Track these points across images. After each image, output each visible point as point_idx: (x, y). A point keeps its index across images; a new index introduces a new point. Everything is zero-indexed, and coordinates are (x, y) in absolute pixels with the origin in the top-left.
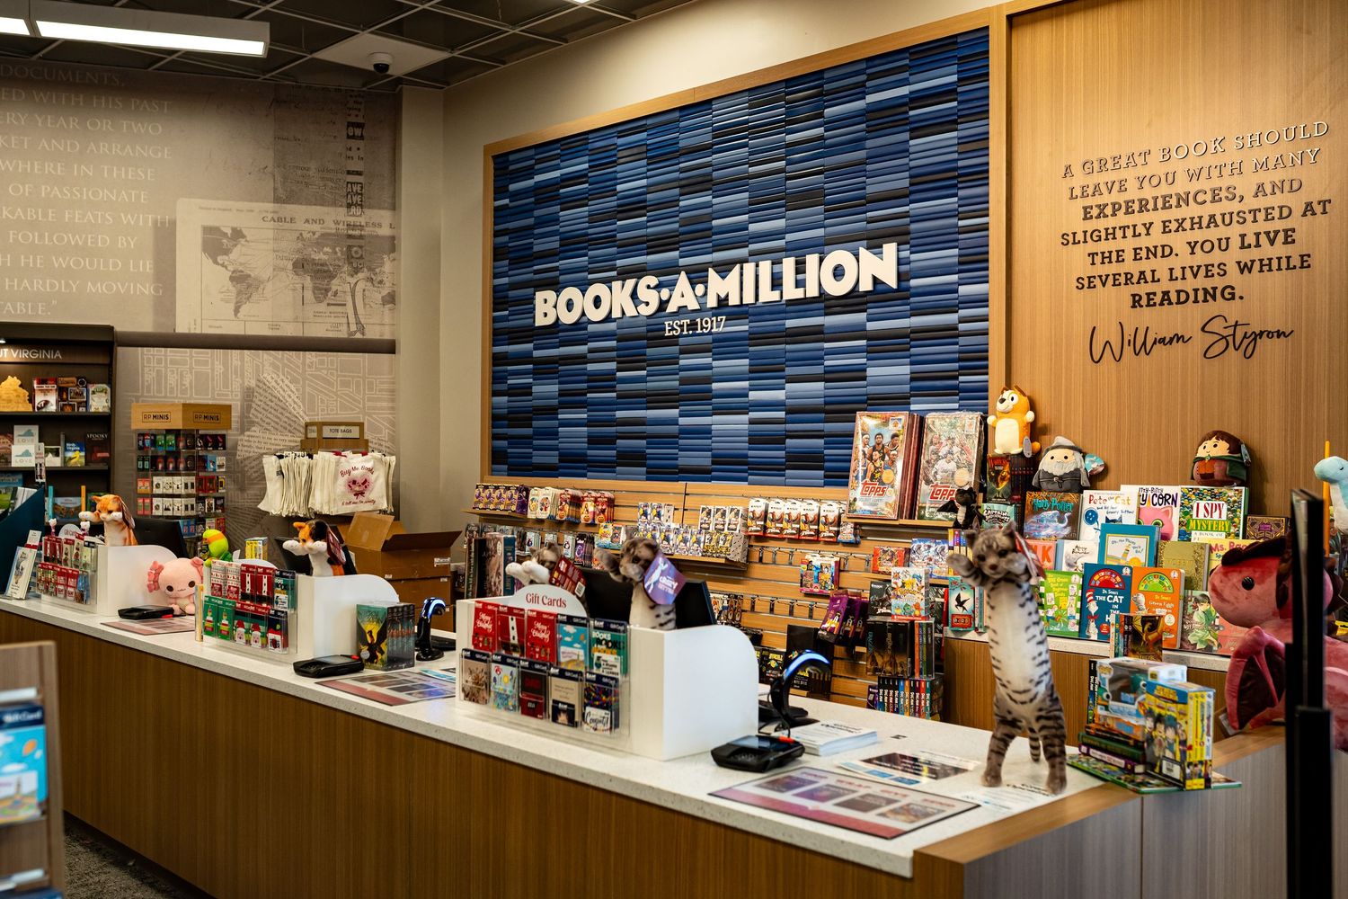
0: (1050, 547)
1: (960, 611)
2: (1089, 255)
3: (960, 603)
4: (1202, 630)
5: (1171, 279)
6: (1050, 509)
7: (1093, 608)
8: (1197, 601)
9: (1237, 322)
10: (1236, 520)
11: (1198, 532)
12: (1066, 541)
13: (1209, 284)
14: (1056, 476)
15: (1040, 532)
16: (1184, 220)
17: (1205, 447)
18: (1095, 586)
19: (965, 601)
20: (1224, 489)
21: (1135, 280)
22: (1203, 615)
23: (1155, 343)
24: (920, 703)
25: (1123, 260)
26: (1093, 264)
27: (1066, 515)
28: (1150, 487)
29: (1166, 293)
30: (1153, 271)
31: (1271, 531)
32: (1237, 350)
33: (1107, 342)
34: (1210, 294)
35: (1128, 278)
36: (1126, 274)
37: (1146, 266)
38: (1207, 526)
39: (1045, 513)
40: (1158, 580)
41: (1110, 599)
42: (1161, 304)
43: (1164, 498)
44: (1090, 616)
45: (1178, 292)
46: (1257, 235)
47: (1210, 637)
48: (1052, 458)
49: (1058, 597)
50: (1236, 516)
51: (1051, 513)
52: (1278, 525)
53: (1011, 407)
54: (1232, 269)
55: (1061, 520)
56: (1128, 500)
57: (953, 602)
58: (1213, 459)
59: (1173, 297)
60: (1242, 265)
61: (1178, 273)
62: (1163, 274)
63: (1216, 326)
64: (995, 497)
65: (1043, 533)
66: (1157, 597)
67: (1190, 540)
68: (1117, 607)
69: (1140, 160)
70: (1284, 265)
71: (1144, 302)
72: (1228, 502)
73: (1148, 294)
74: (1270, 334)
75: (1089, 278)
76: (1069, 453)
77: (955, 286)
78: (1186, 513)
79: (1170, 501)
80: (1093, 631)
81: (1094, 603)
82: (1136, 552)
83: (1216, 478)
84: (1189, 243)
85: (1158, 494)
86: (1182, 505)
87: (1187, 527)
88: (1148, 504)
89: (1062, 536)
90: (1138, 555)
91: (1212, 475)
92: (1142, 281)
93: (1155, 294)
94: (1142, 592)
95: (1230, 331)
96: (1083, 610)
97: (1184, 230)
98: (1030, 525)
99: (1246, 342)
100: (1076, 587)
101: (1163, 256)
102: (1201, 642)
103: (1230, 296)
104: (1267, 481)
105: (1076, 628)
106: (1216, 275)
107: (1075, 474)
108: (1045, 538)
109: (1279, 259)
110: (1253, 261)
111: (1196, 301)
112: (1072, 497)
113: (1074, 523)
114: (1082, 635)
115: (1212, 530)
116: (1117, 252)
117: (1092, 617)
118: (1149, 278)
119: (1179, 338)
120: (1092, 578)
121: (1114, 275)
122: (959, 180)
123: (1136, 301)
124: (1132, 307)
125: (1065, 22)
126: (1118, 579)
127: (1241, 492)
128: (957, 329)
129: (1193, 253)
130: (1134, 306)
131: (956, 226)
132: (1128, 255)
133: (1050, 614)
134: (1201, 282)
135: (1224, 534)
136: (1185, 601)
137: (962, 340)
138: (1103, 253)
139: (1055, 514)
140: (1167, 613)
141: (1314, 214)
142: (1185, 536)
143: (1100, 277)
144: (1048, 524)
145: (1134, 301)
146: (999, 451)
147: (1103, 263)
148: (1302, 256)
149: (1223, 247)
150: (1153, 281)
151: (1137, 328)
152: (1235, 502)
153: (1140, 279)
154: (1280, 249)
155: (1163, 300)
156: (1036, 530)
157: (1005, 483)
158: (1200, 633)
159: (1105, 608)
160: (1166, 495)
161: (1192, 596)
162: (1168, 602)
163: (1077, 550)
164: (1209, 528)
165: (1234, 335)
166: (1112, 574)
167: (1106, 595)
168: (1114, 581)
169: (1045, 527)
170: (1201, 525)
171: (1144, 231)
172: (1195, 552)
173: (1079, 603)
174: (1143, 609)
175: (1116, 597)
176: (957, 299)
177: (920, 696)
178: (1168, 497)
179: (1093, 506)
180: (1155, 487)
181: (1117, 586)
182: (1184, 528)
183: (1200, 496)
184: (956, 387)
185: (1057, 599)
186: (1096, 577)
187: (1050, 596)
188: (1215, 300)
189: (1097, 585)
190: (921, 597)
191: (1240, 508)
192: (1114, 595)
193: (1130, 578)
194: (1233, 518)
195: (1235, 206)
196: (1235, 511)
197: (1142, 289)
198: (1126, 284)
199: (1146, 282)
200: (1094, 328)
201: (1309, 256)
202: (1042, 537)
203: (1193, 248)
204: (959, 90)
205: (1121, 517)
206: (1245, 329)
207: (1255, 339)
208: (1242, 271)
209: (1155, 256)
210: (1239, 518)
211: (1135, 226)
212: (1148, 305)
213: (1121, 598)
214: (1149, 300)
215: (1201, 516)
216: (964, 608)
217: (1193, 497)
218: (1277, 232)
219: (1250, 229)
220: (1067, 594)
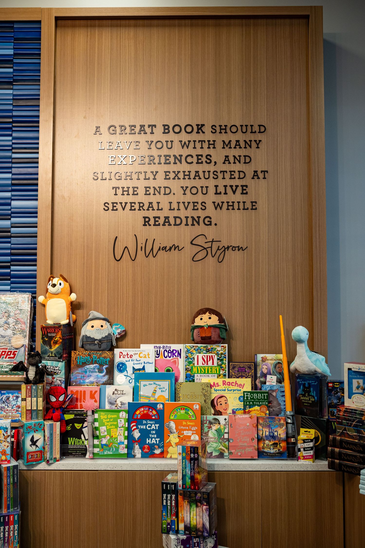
0: (96, 392)
1: (34, 448)
2: (113, 188)
3: (34, 442)
4: (216, 442)
5: (170, 209)
6: (92, 363)
7: (137, 434)
8: (211, 423)
9: (213, 239)
10: (223, 365)
11: (199, 375)
12: (107, 386)
13: (195, 214)
14: (97, 340)
15: (85, 380)
16: (179, 172)
17: (201, 319)
18: (137, 419)
19: (37, 440)
20: (214, 346)
21: (146, 207)
22: (215, 432)
23: (159, 249)
24: (9, 534)
25: (137, 194)
26: (116, 194)
27: (104, 367)
28: (162, 345)
29: (167, 218)
30: (158, 203)
31: (246, 371)
32: (213, 257)
33: (126, 247)
34: (196, 221)
35: (141, 206)
36: (139, 203)
37: (154, 199)
38: (205, 370)
39: (88, 366)
40: (184, 411)
41: (149, 427)
42: (164, 225)
43: (172, 352)
44: (134, 441)
45: (175, 218)
46: (225, 186)
47: (221, 447)
48: (93, 327)
49: (110, 429)
50: (223, 363)
51: (92, 366)
52: (250, 368)
53: (60, 290)
54: (210, 207)
55: (100, 371)
56: (148, 355)
57: (28, 442)
58: (210, 327)
59: (172, 221)
60: (216, 204)
61: (174, 205)
62: (165, 205)
63: (200, 241)
64: (48, 356)
65: (87, 381)
66: (184, 423)
67: (193, 381)
68: (154, 432)
69: (148, 130)
70: (241, 206)
71: (152, 222)
72: (217, 354)
73: (155, 218)
74: (234, 248)
75: (113, 203)
76: (103, 323)
77: (9, 201)
78: (190, 363)
79: (176, 354)
80: (137, 451)
81: (137, 431)
82: (162, 391)
83: (212, 339)
84: (182, 187)
85: (168, 350)
86: (187, 357)
87: (192, 372)
88: (161, 357)
89: (102, 383)
90: (163, 394)
91: (210, 338)
92: (151, 209)
93: (159, 218)
94: (172, 420)
95: (209, 245)
96: (130, 437)
97: (179, 179)
98: (75, 375)
99: (219, 252)
100: (123, 421)
101: (165, 194)
102: (215, 450)
103: (209, 223)
104: (233, 339)
105: (125, 451)
106: (200, 209)
107: (108, 338)
108: (89, 384)
109: (239, 202)
110: (223, 203)
111: (187, 225)
112: (108, 354)
113: (110, 372)
114: (130, 455)
115: (208, 373)
116: (134, 188)
117: (136, 441)
118: (155, 207)
119: (176, 247)
120: (135, 413)
121: (131, 203)
122: (14, 125)
123: (146, 221)
124: (144, 225)
125: (97, 31)
126: (154, 412)
127: (225, 347)
128: (9, 232)
129: (184, 194)
130: (145, 225)
131: (10, 157)
132: (141, 191)
133: (104, 442)
134: (190, 213)
135: (216, 375)
136: (202, 423)
137: (13, 240)
138: (123, 188)
139: (96, 366)
140: (193, 434)
141: (258, 178)
142: (190, 378)
143: (121, 203)
144: (90, 374)
145: (145, 222)
146: (50, 322)
147: (123, 194)
148: (252, 202)
149: (204, 192)
150: (158, 210)
151: (147, 239)
152: (222, 354)
153: (149, 207)
154: (238, 197)
155: (165, 222)
156: (81, 379)
157: (57, 346)
158: (215, 445)
159: (145, 434)
160: (173, 350)
161: (207, 420)
162: (192, 426)
163: (116, 392)
164: (206, 372)
165: (211, 247)
166: (149, 409)
167: (146, 425)
168: (151, 414)
169: (88, 376)
170: (201, 370)
171: (152, 177)
172: (203, 389)
173: (126, 432)
174: (174, 433)
175: (153, 425)
176: (10, 210)
177: (9, 528)
178: (174, 352)
179: (123, 360)
180: (165, 345)
181: (153, 417)
182: (189, 373)
183: (199, 351)
184: (9, 274)
185: (109, 431)
186: (138, 412)
187: (103, 429)
188: (199, 225)
189: (139, 417)
190: (7, 444)
191: (225, 358)
192: (151, 424)
193: (163, 411)
194: (221, 365)
195: (211, 168)
196: (222, 360)
197: (151, 214)
198: (139, 210)
199: (153, 210)
200: (117, 237)
201: (256, 202)
202: (86, 384)
203: (185, 191)
204: (15, 61)
205: (144, 367)
206: (218, 244)
207: (224, 250)
208: (216, 208)
209: (159, 193)
210: (225, 364)
211: (146, 172)
212: (155, 225)
213: (157, 425)
214: (155, 221)
215: (200, 364)
216: (37, 446)
217: (194, 352)
218: (237, 186)
219: (221, 183)
220: (117, 426)
